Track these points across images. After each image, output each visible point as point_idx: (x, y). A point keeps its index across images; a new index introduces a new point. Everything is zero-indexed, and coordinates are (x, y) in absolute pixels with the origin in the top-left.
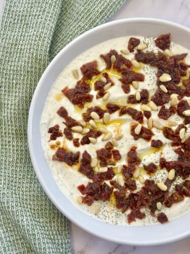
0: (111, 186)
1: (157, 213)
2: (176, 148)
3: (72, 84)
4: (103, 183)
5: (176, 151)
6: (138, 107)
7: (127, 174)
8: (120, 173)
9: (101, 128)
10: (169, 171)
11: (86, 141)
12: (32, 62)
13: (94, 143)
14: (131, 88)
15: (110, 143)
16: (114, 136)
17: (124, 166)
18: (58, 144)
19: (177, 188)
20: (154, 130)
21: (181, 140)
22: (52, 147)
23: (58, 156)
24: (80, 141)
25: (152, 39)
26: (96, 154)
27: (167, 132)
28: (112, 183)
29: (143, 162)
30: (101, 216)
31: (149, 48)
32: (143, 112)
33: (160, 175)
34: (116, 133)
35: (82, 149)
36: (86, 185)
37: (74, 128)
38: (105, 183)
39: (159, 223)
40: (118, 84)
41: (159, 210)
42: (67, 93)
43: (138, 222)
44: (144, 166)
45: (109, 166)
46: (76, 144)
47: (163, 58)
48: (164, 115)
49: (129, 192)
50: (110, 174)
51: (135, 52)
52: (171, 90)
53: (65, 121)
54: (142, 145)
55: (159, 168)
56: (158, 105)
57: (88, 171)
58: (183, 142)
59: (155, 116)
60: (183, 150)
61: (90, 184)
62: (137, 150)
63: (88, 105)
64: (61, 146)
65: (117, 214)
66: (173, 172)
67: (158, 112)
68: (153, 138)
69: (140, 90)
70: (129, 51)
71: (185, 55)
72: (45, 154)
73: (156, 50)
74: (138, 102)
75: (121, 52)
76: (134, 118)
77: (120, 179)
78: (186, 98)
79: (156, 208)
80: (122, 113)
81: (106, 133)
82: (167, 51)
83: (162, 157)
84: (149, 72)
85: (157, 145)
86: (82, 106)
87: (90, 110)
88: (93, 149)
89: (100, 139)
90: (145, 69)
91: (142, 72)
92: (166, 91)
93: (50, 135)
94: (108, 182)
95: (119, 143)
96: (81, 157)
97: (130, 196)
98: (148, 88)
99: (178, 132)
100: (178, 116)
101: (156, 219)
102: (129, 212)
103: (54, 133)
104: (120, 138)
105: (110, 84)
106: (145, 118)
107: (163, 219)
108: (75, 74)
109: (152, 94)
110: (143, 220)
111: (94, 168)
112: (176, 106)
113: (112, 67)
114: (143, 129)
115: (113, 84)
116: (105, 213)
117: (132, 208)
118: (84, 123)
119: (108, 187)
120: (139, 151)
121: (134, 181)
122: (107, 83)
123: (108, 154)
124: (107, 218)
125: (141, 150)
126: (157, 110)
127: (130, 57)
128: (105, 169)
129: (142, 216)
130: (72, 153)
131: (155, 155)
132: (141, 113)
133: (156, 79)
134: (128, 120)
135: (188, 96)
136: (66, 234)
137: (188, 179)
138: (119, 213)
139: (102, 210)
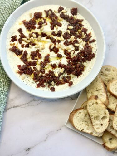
0: (33, 69)
1: (51, 86)
2: (68, 60)
3: (28, 19)
4: (30, 67)
5: (67, 61)
6: (56, 38)
7: (42, 66)
8: (39, 64)
9: (36, 42)
10: (61, 68)
11: (27, 46)
12: (12, 5)
13: (31, 48)
14: (55, 28)
15: (38, 50)
16: (41, 47)
17: (42, 62)
18: (14, 44)
19: (64, 78)
20: (60, 49)
21: (71, 57)
22: (11, 45)
23: (12, 49)
24: (24, 45)
25: (69, 9)
26: (30, 54)
27: (66, 52)
28: (34, 68)
29: (51, 62)
30: (25, 81)
31: (67, 13)
32: (57, 40)
33: (57, 70)
34: (42, 46)
35: (24, 49)
36: (22, 65)
37: (23, 39)
38: (31, 67)
39: (50, 91)
40: (49, 25)
41: (52, 86)
42: (24, 22)
43: (41, 88)
44: (51, 64)
45: (35, 60)
46: (23, 46)
47: (72, 18)
48: (66, 44)
49: (40, 74)
50: (34, 64)
51: (61, 13)
52: (72, 33)
53: (20, 35)
54: (53, 55)
55: (58, 67)
56: (65, 39)
57: (24, 59)
58: (71, 58)
59: (62, 43)
60: (71, 62)
61: (24, 65)
62: (50, 56)
63: (33, 31)
64: (15, 45)
65: (32, 82)
66: (63, 69)
67: (64, 42)
68: (59, 53)
69: (58, 30)
70: (57, 12)
71: (82, 20)
72: (7, 47)
73: (70, 15)
74: (56, 35)
75: (54, 11)
76: (52, 42)
77: (38, 67)
78: (78, 39)
79: (51, 84)
80: (47, 38)
81: (37, 45)
82: (75, 16)
83: (61, 62)
84: (64, 23)
85: (59, 56)
86: (30, 31)
87: (33, 33)
88: (29, 51)
89: (34, 47)
90: (63, 22)
91: (61, 22)
92: (70, 33)
93: (11, 39)
94: (32, 67)
95: (42, 51)
96: (23, 53)
97: (41, 76)
98: (62, 30)
99: (70, 53)
100: (72, 46)
101: (50, 89)
102: (38, 83)
103: (14, 39)
104: (43, 49)
105: (45, 24)
106: (57, 43)
107: (53, 90)
108: (31, 15)
109: (63, 33)
110: (44, 88)
111: (28, 59)
112: (73, 42)
113: (49, 16)
114: (54, 47)
116: (27, 81)
117: (40, 81)
118: (28, 38)
119: (32, 69)
120: (51, 57)
121: (45, 70)
122: (44, 23)
123: (36, 55)
124: (27, 83)
125: (52, 57)
126: (64, 41)
127: (58, 15)
128: (32, 61)
129: (44, 86)
130: (19, 50)
131: (57, 60)
132: (56, 40)
133: (67, 27)
134: (50, 42)
135: (79, 38)
136: (7, 88)
137: (70, 75)
138: (34, 82)
139: (26, 78)
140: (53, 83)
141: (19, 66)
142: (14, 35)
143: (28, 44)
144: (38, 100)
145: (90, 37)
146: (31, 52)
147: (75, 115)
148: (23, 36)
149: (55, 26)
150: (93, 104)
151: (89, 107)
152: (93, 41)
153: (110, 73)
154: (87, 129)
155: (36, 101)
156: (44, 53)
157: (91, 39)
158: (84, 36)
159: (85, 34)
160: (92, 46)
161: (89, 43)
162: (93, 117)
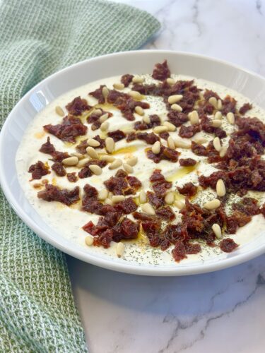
0: (135, 221)
1: (217, 242)
2: (216, 164)
3: (56, 120)
4: (122, 218)
5: (216, 167)
7: (157, 201)
8: (146, 201)
11: (87, 173)
13: (98, 174)
14: (135, 115)
15: (121, 170)
16: (125, 162)
17: (149, 193)
18: (46, 182)
20: (178, 150)
22: (36, 187)
24: (77, 175)
25: (147, 75)
26: (104, 187)
27: (197, 148)
28: (137, 216)
29: (174, 184)
30: (129, 258)
31: (147, 81)
32: (158, 135)
33: (205, 197)
34: (128, 160)
35: (81, 183)
36: (95, 223)
37: (65, 161)
38: (125, 219)
40: (117, 113)
41: (219, 238)
42: (49, 129)
43: (191, 258)
44: (178, 188)
45: (127, 197)
46: (72, 178)
48: (185, 134)
50: (130, 206)
51: (131, 86)
52: (187, 110)
53: (51, 158)
54: (166, 167)
55: (200, 188)
56: (176, 125)
59: (174, 136)
62: (162, 173)
63: (81, 138)
64: (50, 183)
65: (155, 253)
67: (177, 133)
68: (181, 157)
69: (148, 116)
70: (123, 85)
71: (192, 82)
73: (157, 83)
75: (114, 86)
77: (147, 209)
78: (209, 117)
79: (214, 236)
81: (111, 162)
82: (169, 80)
83: (200, 175)
84: (153, 100)
85: (188, 164)
86: (74, 141)
88: (98, 182)
89: (106, 169)
90: (148, 99)
91: (144, 101)
92: (180, 109)
95: (135, 169)
96: (82, 193)
97: (168, 227)
98: (158, 113)
99: (212, 146)
100: (205, 134)
101: (219, 250)
102: (172, 247)
103: (38, 170)
104: (134, 163)
105: (107, 115)
106: (162, 140)
107: (229, 246)
108: (60, 110)
109: (164, 118)
110: (199, 254)
111: (103, 200)
113: (106, 100)
115: (111, 115)
116: (135, 255)
118: (80, 155)
120: (166, 173)
121: (169, 208)
122: (103, 114)
123: (122, 183)
125: (169, 172)
126: (175, 131)
127: (127, 91)
129: (196, 250)
130: (66, 190)
133: (164, 105)
134: (140, 146)
135: (210, 113)
136: (74, 319)
137: (246, 196)
138: (158, 250)
139: (128, 251)
140: (216, 228)
141: (89, 228)
142: (34, 162)
143: (87, 167)
145: (235, 102)
146: (105, 183)
148: (59, 158)
149: (133, 110)
152: (247, 108)
156: (141, 173)
157: (239, 105)
158: (220, 105)
159: (220, 101)
160: (252, 117)
161: (239, 115)
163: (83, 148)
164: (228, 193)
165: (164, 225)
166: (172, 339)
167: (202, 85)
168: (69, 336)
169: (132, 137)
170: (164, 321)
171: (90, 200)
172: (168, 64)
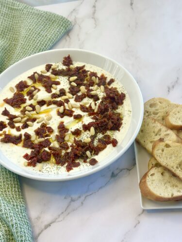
0: (49, 151)
1: (88, 160)
2: (92, 116)
3: (10, 95)
5: (93, 118)
7: (60, 140)
8: (55, 140)
9: (36, 116)
11: (26, 126)
13: (32, 126)
14: (52, 89)
15: (43, 123)
16: (45, 119)
17: (56, 135)
18: (5, 132)
19: (100, 140)
20: (73, 109)
21: (94, 110)
22: (0, 135)
24: (21, 127)
25: (60, 63)
26: (34, 133)
27: (83, 108)
28: (50, 149)
29: (70, 130)
30: (45, 172)
31: (59, 67)
32: (63, 101)
33: (85, 136)
34: (47, 117)
35: (23, 132)
36: (29, 153)
37: (15, 120)
38: (45, 150)
39: (91, 166)
40: (43, 89)
41: (89, 158)
42: (7, 101)
43: (75, 170)
45: (46, 138)
46: (18, 129)
47: (69, 70)
48: (79, 99)
50: (47, 143)
51: (51, 71)
52: (79, 85)
53: (7, 118)
54: (67, 120)
55: (83, 131)
56: (73, 95)
57: (29, 143)
58: (96, 111)
59: (72, 101)
60: (97, 117)
61: (32, 152)
62: (64, 124)
63: (23, 106)
64: (7, 133)
65: (58, 168)
66: (92, 129)
67: (74, 99)
68: (74, 114)
69: (58, 90)
70: (46, 71)
71: (84, 66)
73: (65, 68)
74: (59, 96)
75: (41, 72)
76: (58, 106)
77: (55, 144)
79: (87, 157)
81: (39, 118)
82: (71, 66)
83: (84, 123)
84: (62, 79)
85: (78, 117)
86: (20, 107)
88: (31, 131)
89: (35, 123)
90: (60, 78)
91: (57, 80)
92: (76, 85)
94: (47, 149)
95: (50, 122)
96: (23, 137)
97: (65, 154)
98: (64, 88)
99: (90, 107)
100: (88, 99)
101: (88, 164)
102: (66, 164)
104: (50, 119)
106: (66, 104)
107: (93, 162)
108: (11, 89)
109: (67, 90)
110: (79, 167)
111: (34, 141)
112: (86, 93)
113: (37, 81)
115: (39, 90)
116: (48, 169)
117: (68, 162)
118: (22, 116)
119: (47, 152)
120: (66, 124)
121: (66, 143)
122: (35, 90)
123: (43, 131)
124: (50, 172)
125: (68, 123)
126: (73, 98)
127: (49, 74)
128: (42, 139)
129: (78, 165)
130: (15, 137)
131: (78, 124)
132: (61, 101)
133: (68, 82)
134: (54, 108)
135: (92, 86)
136: (20, 201)
137: (106, 134)
138: (59, 166)
139: (45, 168)
140: (88, 153)
141: (26, 156)
143: (26, 123)
144: (80, 197)
145: (106, 78)
146: (35, 131)
147: (147, 181)
148: (12, 118)
149: (51, 87)
150: (163, 151)
151: (160, 158)
152: (112, 81)
153: (158, 107)
154: (179, 191)
155: (77, 200)
156: (54, 124)
157: (108, 80)
158: (97, 81)
159: (97, 78)
160: (114, 87)
161: (107, 86)
162: (175, 168)
163: (23, 112)
164: (96, 133)
165: (63, 152)
166: (68, 207)
167: (89, 68)
168: (17, 210)
169: (49, 103)
170: (65, 198)
171: (27, 141)
172: (70, 56)
